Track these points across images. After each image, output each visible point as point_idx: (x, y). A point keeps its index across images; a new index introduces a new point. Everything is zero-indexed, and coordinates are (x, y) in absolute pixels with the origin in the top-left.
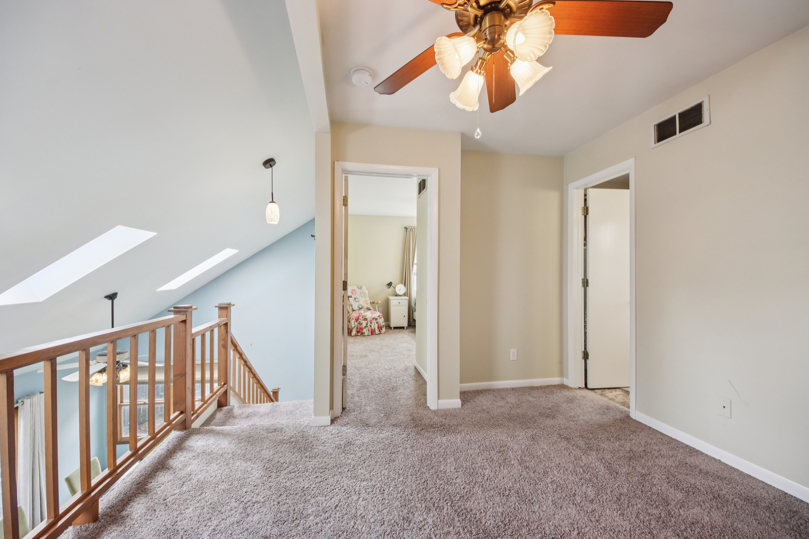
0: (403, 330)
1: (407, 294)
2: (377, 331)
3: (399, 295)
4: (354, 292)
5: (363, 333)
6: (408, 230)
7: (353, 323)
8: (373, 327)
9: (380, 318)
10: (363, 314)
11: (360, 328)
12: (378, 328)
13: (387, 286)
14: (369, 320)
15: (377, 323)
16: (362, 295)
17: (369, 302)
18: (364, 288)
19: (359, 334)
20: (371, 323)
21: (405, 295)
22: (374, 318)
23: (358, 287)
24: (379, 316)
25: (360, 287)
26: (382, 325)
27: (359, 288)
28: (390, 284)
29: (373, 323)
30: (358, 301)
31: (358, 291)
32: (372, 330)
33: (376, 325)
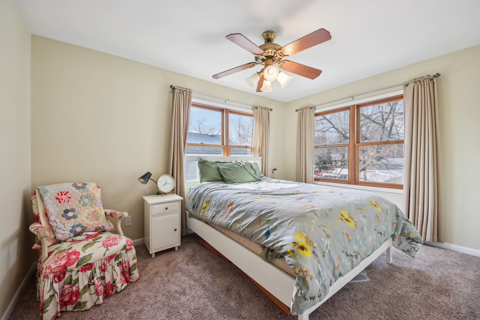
0: (172, 253)
1: (178, 190)
2: (120, 285)
3: (165, 194)
4: (64, 197)
5: (79, 304)
6: (176, 91)
7: (47, 287)
8: (108, 279)
9: (127, 250)
10: (82, 255)
11: (72, 293)
12: (123, 273)
13: (142, 180)
14: (97, 265)
15: (120, 264)
16: (86, 200)
17: (103, 213)
18: (91, 187)
19: (70, 308)
20: (103, 270)
21: (173, 192)
22: (111, 257)
23: (75, 186)
24: (124, 248)
25: (80, 185)
26: (131, 263)
27: (78, 188)
28: (146, 177)
29: (109, 268)
30: (75, 217)
31: (75, 193)
32: (106, 286)
33: (118, 270)
